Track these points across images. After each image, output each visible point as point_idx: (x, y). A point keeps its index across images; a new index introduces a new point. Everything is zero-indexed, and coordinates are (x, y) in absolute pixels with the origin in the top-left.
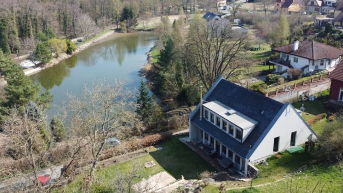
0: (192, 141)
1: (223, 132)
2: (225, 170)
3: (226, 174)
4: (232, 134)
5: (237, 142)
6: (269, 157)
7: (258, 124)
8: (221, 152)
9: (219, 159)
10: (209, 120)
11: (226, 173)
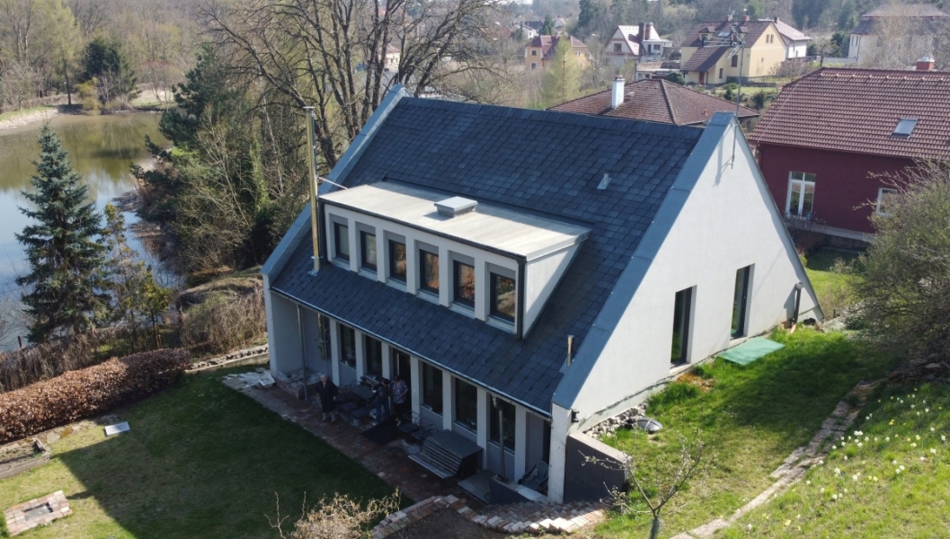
0: (283, 378)
1: (423, 303)
2: (445, 487)
3: (453, 509)
4: (470, 303)
5: (498, 333)
6: (657, 391)
7: (591, 234)
8: (416, 407)
9: (412, 441)
10: (353, 265)
11: (452, 499)
